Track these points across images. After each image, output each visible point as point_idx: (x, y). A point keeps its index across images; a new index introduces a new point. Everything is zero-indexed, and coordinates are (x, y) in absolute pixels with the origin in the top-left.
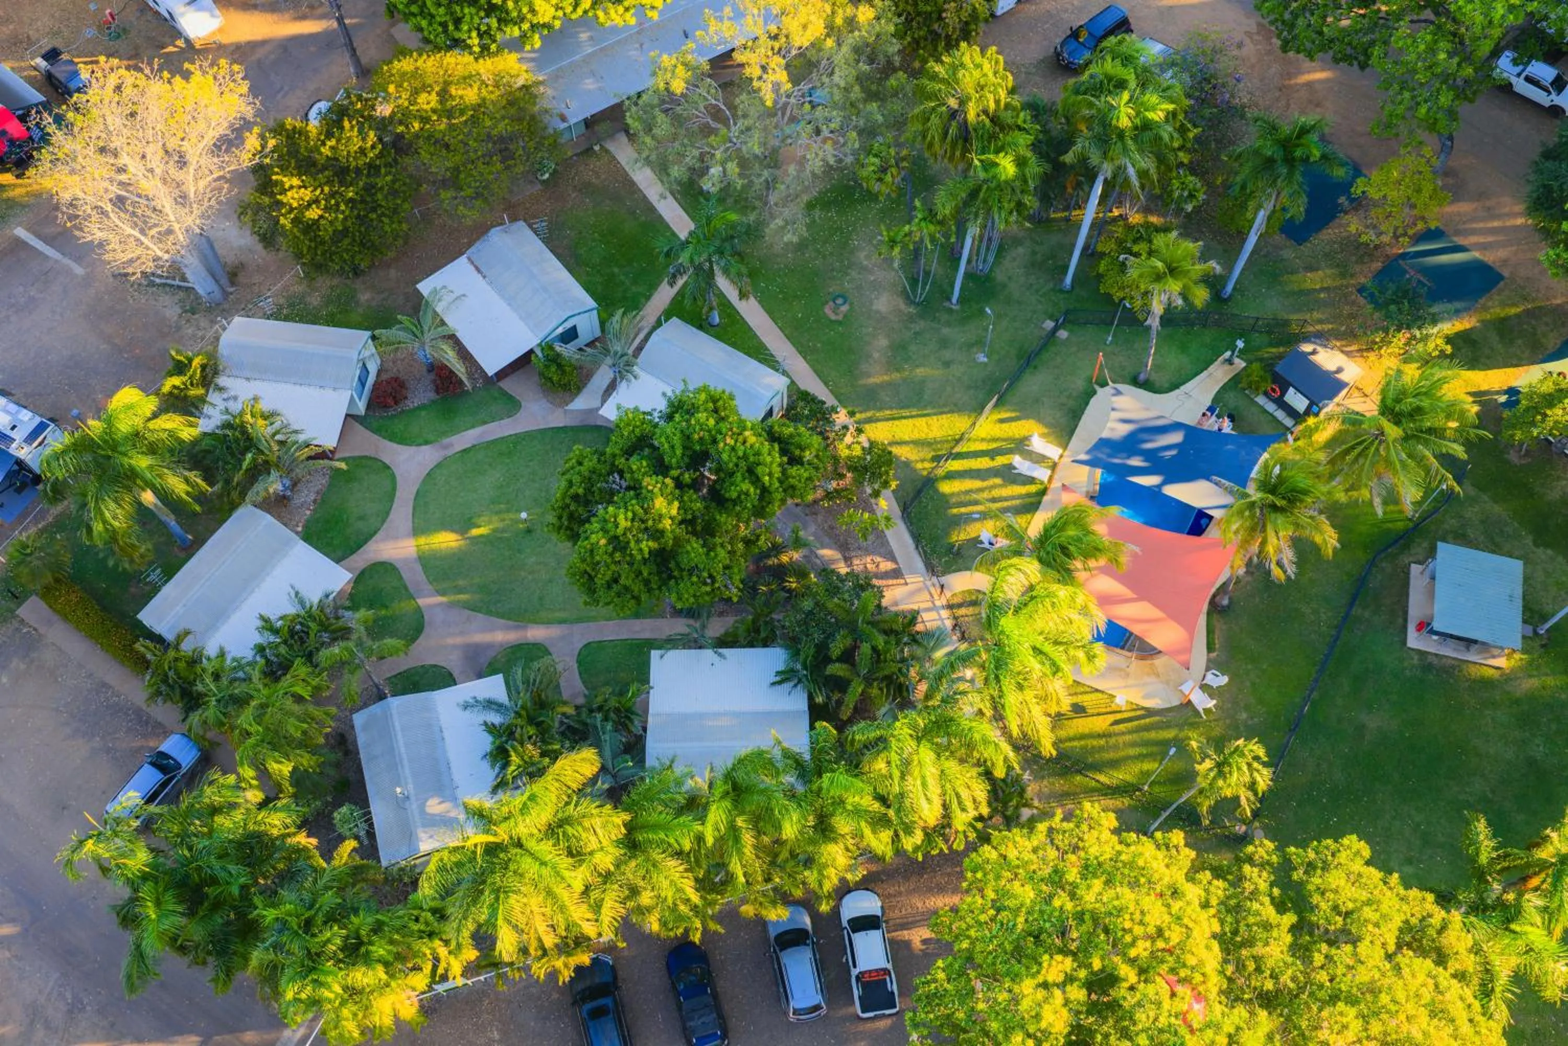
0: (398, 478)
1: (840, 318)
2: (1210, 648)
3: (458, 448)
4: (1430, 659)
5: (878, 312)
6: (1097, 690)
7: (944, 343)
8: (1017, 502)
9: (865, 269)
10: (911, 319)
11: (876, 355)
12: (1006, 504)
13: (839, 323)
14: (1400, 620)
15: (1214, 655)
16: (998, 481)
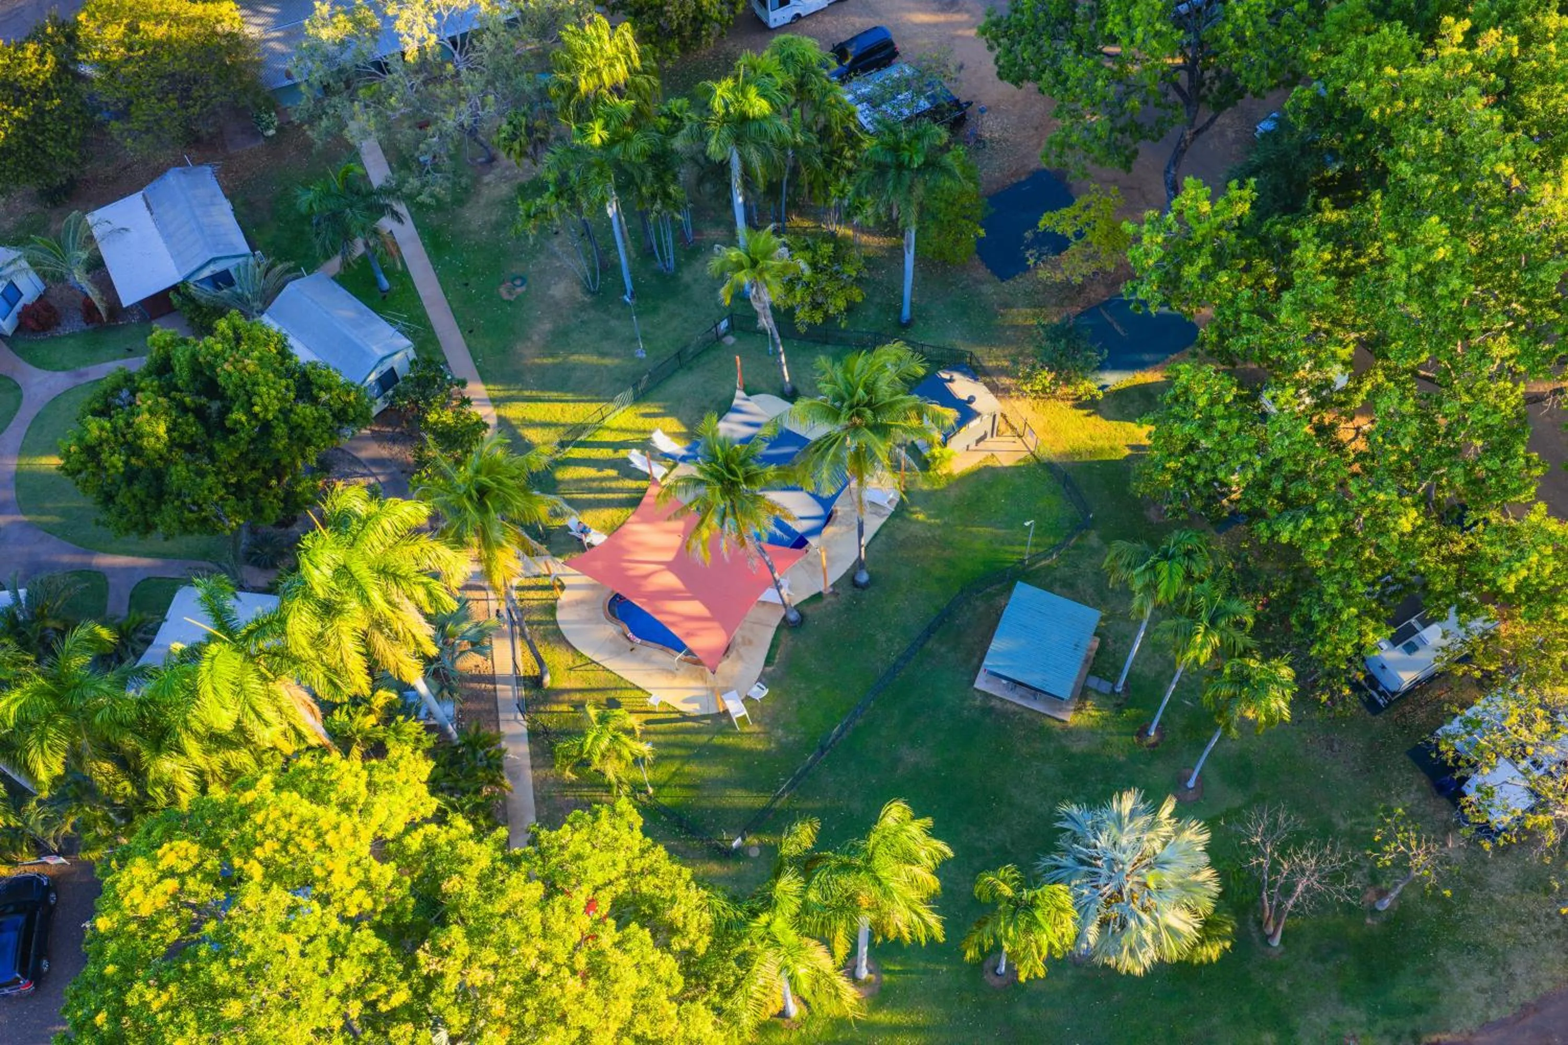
0: (24, 401)
1: (512, 298)
2: (768, 661)
3: (92, 378)
4: (993, 703)
5: (552, 297)
6: (638, 688)
7: (608, 335)
8: (624, 496)
9: (554, 255)
10: (583, 307)
11: (535, 338)
12: (611, 496)
13: (510, 303)
14: (975, 660)
15: (769, 669)
16: (613, 473)
